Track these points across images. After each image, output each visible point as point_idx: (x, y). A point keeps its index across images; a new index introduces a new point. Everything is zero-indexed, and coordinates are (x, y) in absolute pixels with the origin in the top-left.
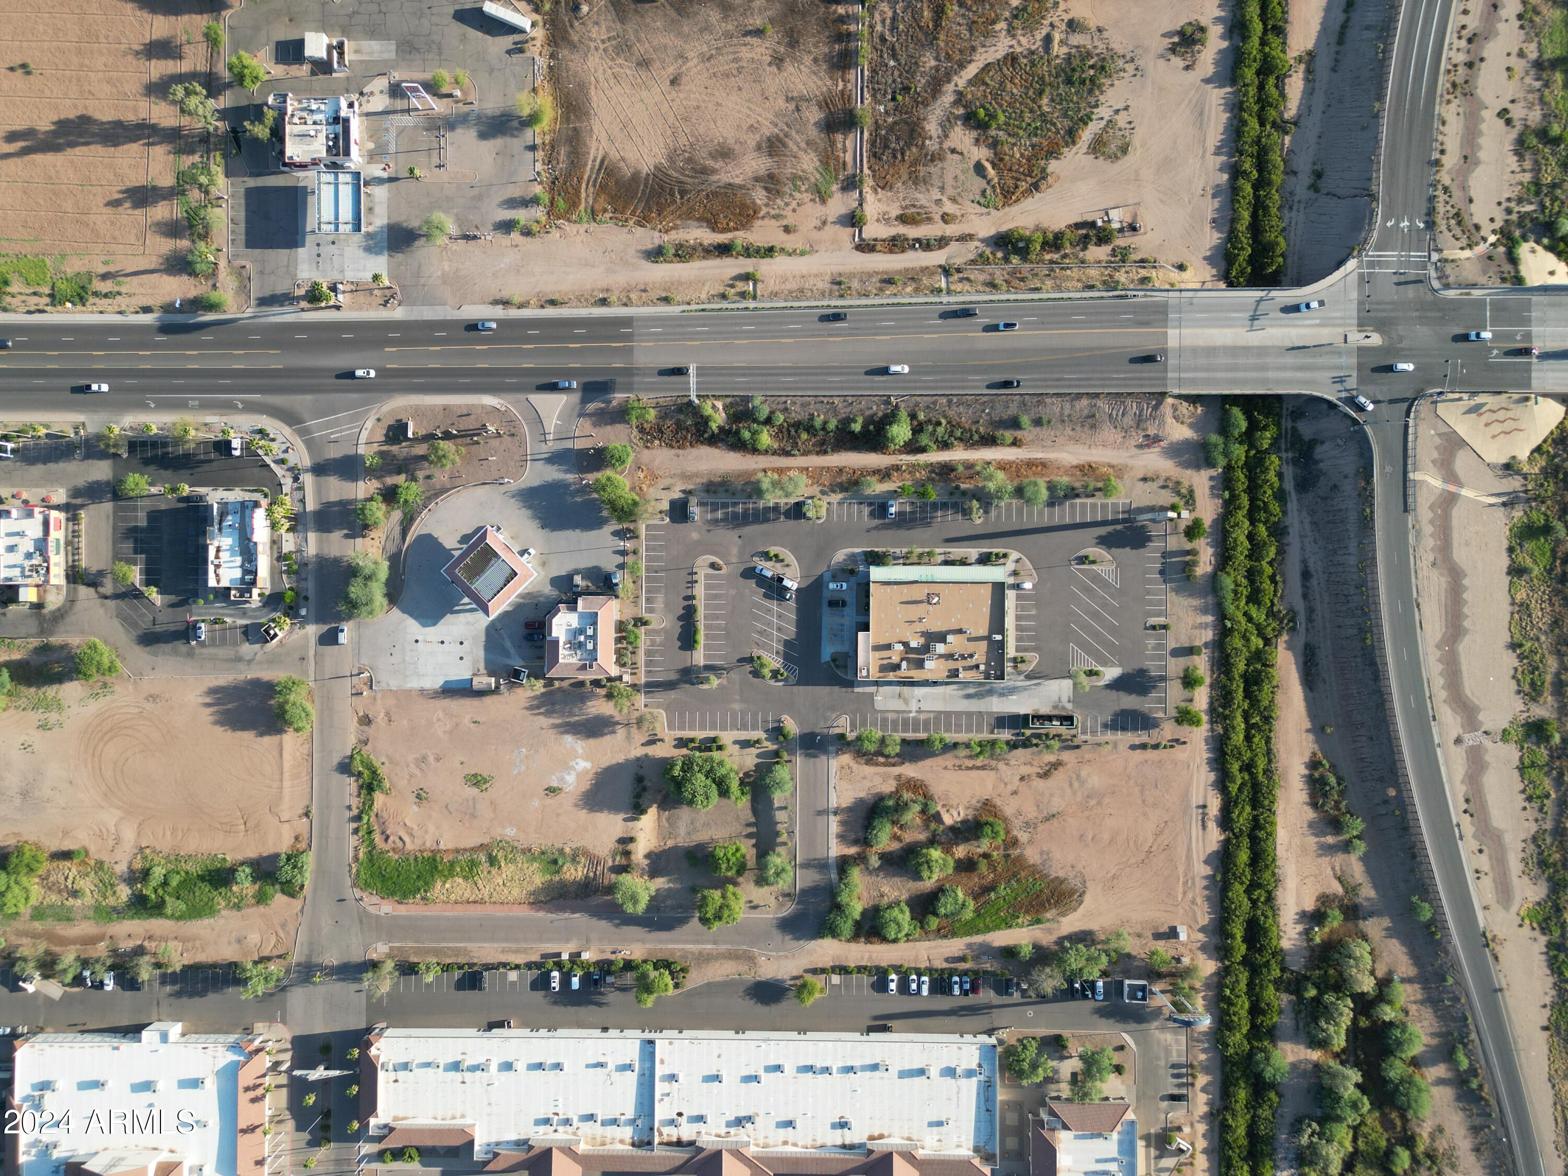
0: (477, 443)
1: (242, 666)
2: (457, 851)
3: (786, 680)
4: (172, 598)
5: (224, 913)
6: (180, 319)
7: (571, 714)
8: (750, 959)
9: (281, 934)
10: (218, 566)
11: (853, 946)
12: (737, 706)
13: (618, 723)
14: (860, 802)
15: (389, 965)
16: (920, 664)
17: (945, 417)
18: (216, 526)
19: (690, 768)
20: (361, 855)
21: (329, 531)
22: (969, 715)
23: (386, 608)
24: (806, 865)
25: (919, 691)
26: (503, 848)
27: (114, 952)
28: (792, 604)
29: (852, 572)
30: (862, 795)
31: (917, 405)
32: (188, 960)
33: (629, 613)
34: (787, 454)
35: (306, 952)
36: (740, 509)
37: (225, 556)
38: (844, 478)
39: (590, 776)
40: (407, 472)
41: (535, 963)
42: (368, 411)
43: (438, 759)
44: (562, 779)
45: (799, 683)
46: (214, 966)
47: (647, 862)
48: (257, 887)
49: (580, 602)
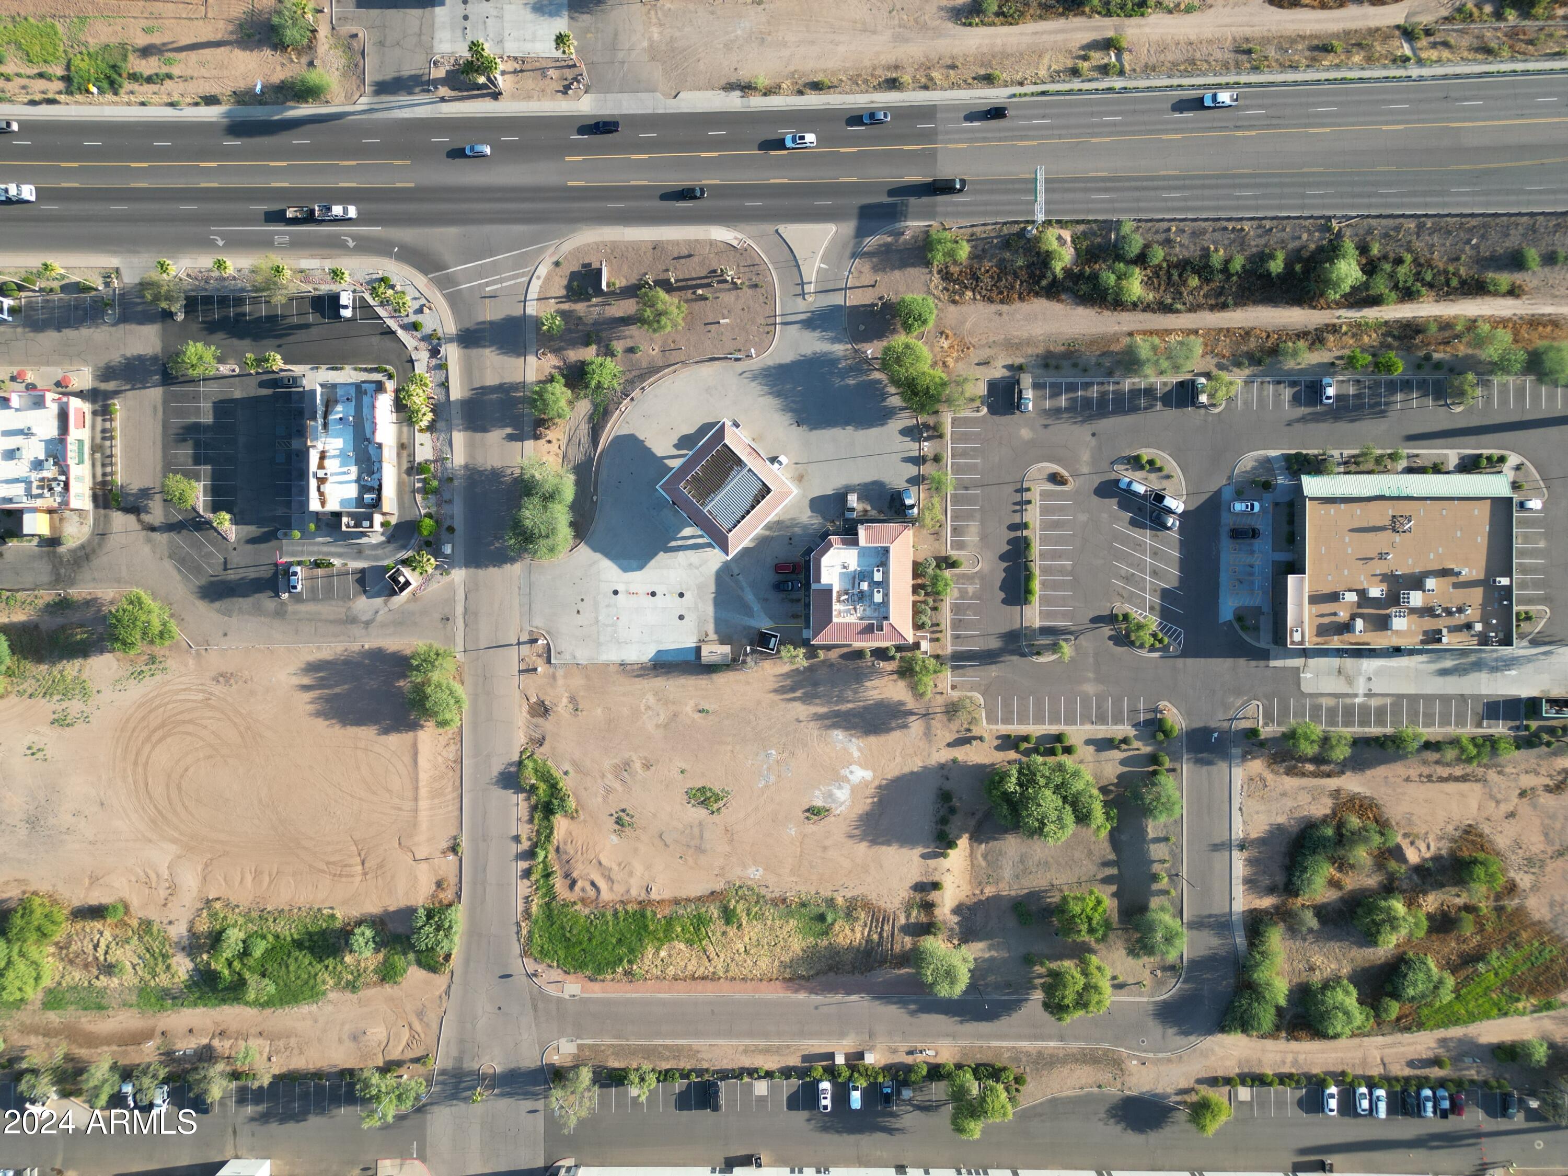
0: (703, 298)
1: (357, 630)
2: (676, 902)
3: (1165, 649)
4: (252, 530)
5: (332, 995)
6: (259, 113)
7: (842, 700)
8: (1117, 1063)
9: (418, 1026)
10: (322, 481)
11: (1269, 1044)
12: (1090, 688)
13: (911, 713)
14: (1278, 831)
15: (586, 1075)
16: (1383, 624)
17: (1409, 250)
18: (320, 421)
19: (1032, 781)
20: (534, 909)
21: (484, 430)
22: (1445, 699)
23: (571, 542)
24: (1197, 925)
25: (1369, 665)
26: (743, 898)
27: (169, 1056)
28: (1174, 535)
29: (1267, 486)
30: (1281, 819)
31: (1370, 231)
32: (279, 1066)
33: (927, 551)
34: (1167, 309)
35: (454, 1053)
36: (1094, 392)
37: (332, 465)
38: (1253, 344)
39: (871, 791)
40: (598, 343)
41: (794, 1069)
42: (541, 251)
43: (647, 766)
44: (830, 795)
45: (1185, 654)
46: (318, 1075)
47: (956, 919)
48: (381, 956)
49: (862, 531)
